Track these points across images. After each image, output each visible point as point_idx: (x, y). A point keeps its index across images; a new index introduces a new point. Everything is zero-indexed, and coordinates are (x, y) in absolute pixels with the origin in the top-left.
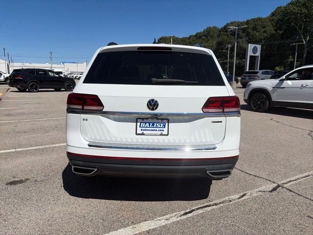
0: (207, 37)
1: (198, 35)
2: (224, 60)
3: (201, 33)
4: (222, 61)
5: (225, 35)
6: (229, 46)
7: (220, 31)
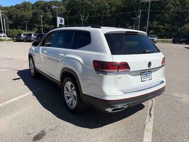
0: (24, 9)
1: (18, 6)
2: (39, 25)
3: (19, 5)
4: (38, 26)
5: (37, 8)
6: (42, 16)
7: (33, 6)
